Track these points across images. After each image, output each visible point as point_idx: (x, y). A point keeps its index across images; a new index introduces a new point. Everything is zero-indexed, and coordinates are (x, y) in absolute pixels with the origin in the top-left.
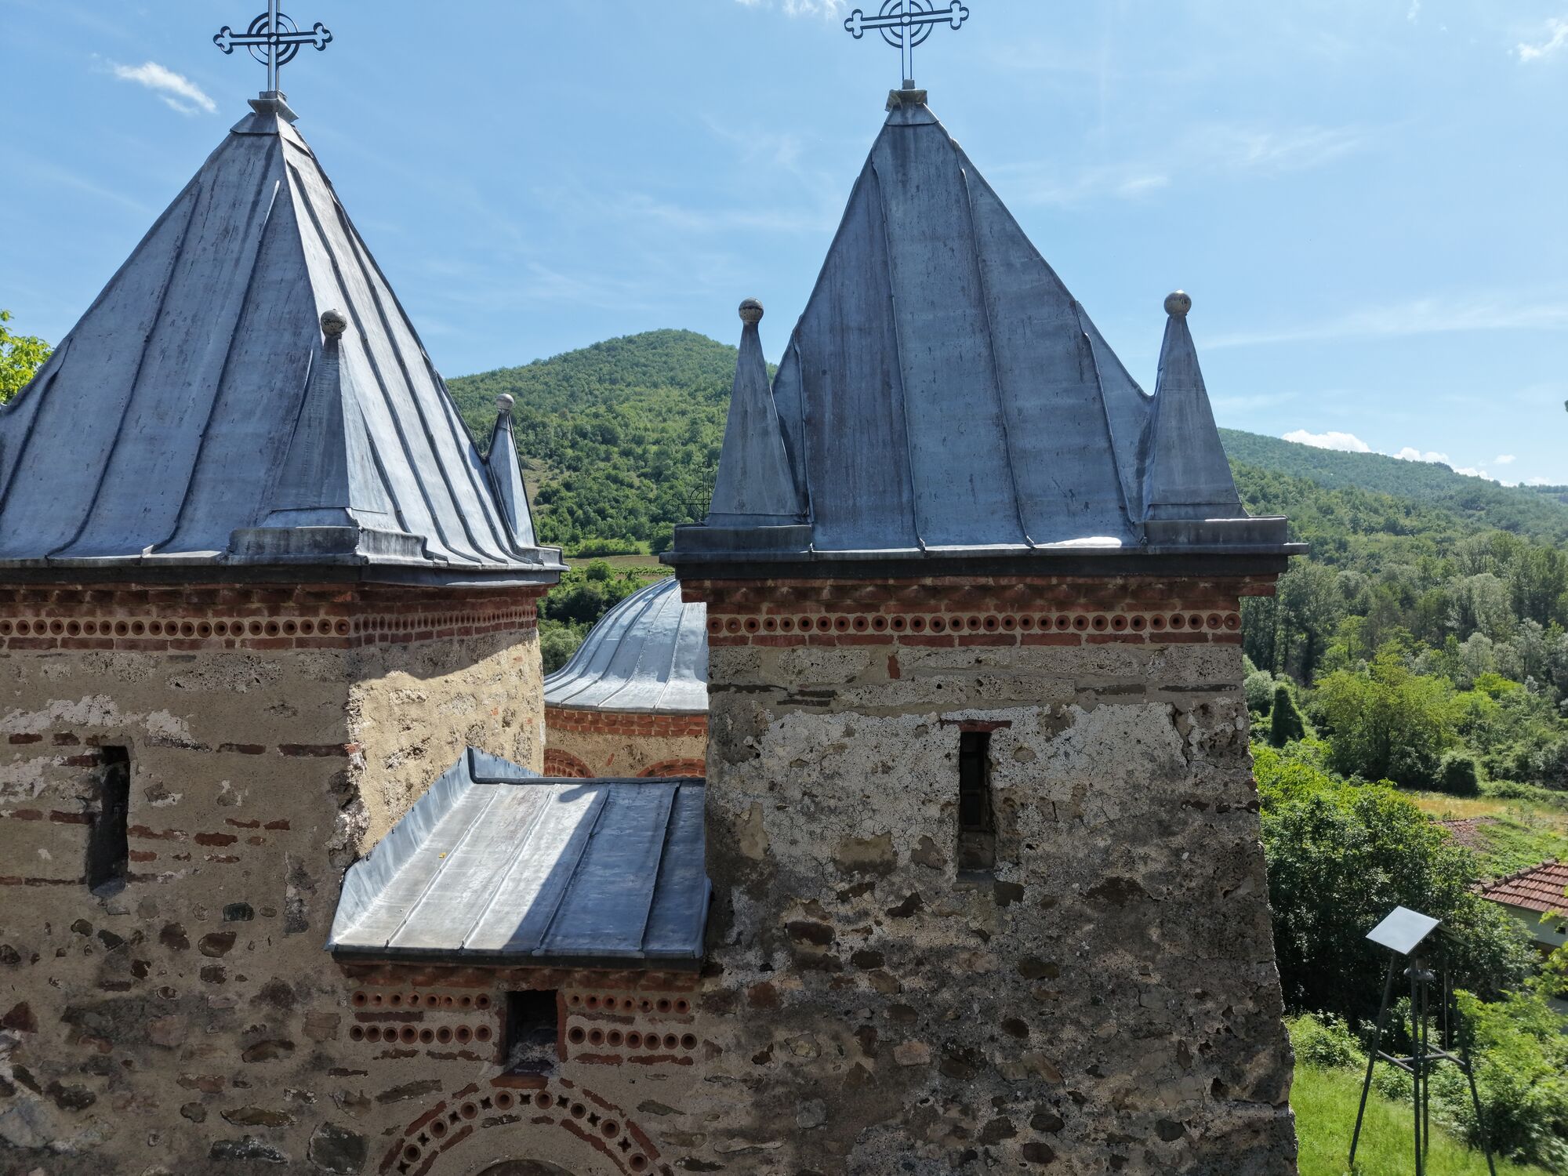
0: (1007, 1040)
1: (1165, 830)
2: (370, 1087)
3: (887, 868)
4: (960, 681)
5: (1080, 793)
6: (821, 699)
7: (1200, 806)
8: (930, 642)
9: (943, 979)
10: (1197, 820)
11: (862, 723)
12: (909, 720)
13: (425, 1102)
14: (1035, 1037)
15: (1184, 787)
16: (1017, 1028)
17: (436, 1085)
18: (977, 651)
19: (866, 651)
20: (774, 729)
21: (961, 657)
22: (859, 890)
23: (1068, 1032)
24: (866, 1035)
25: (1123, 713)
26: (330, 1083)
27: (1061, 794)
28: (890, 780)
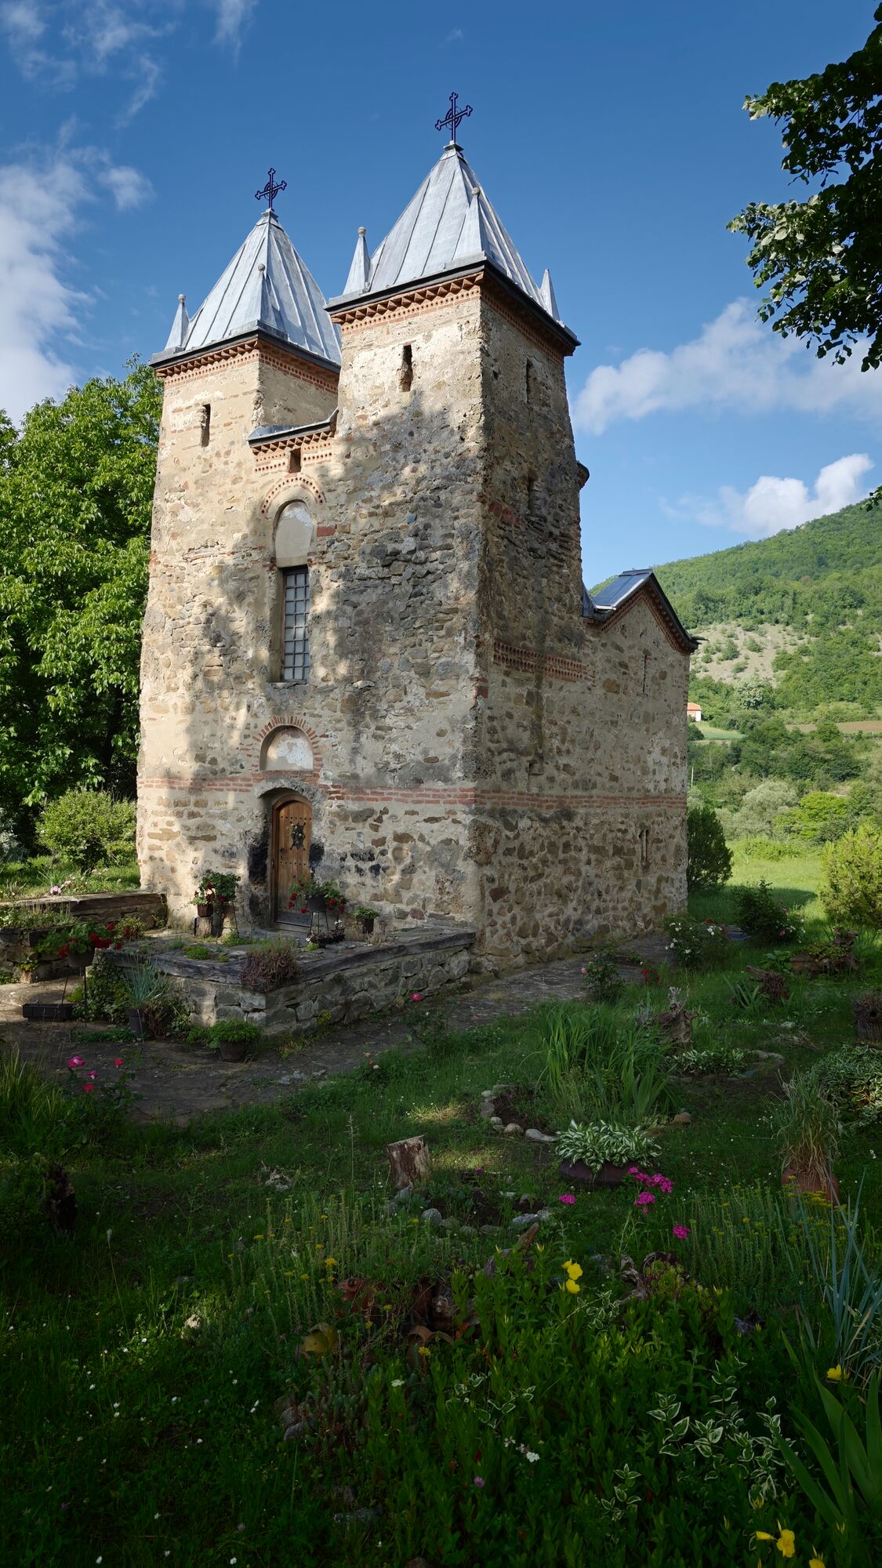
0: (409, 438)
1: (453, 362)
2: (257, 486)
3: (383, 393)
4: (405, 330)
5: (432, 357)
6: (370, 346)
7: (463, 353)
8: (397, 320)
9: (395, 424)
10: (462, 357)
11: (378, 351)
12: (391, 346)
13: (270, 486)
14: (416, 435)
15: (459, 348)
16: (411, 434)
17: (273, 481)
18: (409, 320)
19: (380, 328)
20: (356, 359)
21: (405, 323)
22: (375, 402)
23: (424, 431)
24: (375, 445)
25: (444, 330)
26: (250, 486)
27: (427, 360)
28: (385, 366)
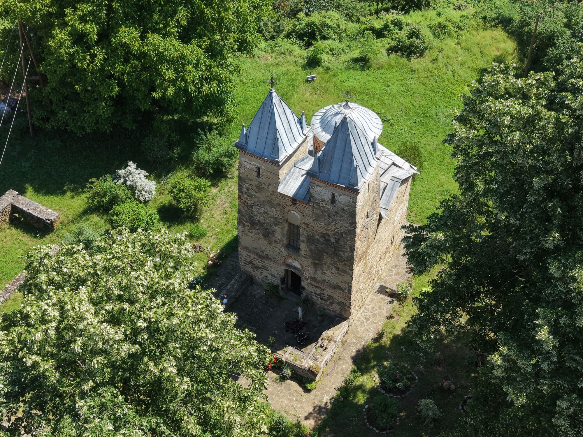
3: (325, 201)
6: (320, 187)
9: (329, 210)
11: (323, 190)
12: (328, 191)
16: (334, 216)
17: (287, 203)
18: (334, 188)
19: (324, 184)
20: (316, 187)
22: (322, 202)
23: (339, 218)
24: (322, 212)
25: (345, 197)
27: (340, 201)
28: (326, 195)
